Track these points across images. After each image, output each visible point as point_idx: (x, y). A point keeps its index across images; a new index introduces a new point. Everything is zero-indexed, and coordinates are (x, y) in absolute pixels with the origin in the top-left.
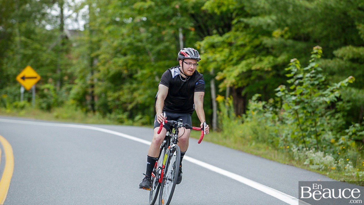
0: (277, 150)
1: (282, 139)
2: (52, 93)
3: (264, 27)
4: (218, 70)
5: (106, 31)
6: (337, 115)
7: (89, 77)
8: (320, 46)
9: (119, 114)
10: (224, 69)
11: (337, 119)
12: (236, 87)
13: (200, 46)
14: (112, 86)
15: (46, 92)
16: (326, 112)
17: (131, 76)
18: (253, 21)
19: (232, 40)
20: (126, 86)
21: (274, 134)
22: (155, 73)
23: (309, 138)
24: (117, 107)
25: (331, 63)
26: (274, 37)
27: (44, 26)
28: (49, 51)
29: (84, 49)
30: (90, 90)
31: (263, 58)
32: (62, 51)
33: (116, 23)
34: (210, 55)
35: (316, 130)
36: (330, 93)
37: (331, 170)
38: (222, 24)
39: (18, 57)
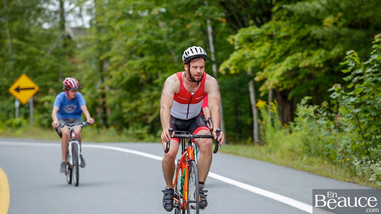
0: (335, 164)
1: (340, 150)
3: (313, 15)
4: (258, 69)
5: (117, 27)
7: (99, 84)
9: (137, 128)
10: (265, 67)
12: (281, 89)
13: (233, 40)
14: (128, 94)
15: (46, 105)
17: (150, 81)
18: (299, 7)
19: (272, 30)
20: (145, 94)
21: (330, 146)
23: (374, 148)
24: (135, 120)
26: (325, 26)
27: (40, 24)
28: (48, 55)
29: (91, 51)
30: (100, 101)
31: (312, 52)
32: (64, 54)
33: (129, 16)
34: (246, 51)
38: (260, 12)
39: (10, 64)
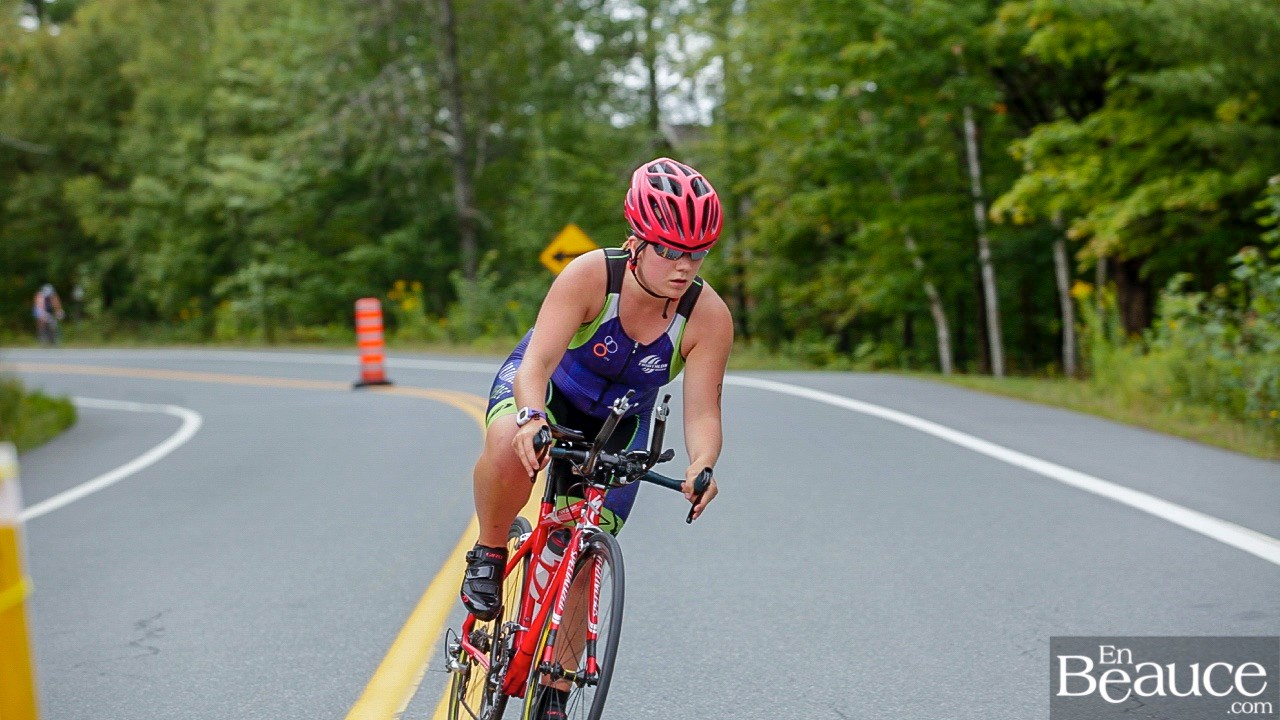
0: (1243, 420)
1: (1253, 391)
3: (1195, 97)
4: (1072, 213)
5: (771, 122)
7: (730, 245)
9: (812, 341)
10: (1090, 209)
12: (1123, 258)
13: (1022, 150)
14: (792, 267)
17: (840, 240)
18: (1164, 81)
19: (1106, 131)
20: (829, 268)
21: (1231, 380)
22: (904, 228)
24: (806, 323)
26: (1221, 120)
27: (607, 118)
30: (733, 282)
31: (1194, 177)
33: (796, 100)
34: (1049, 175)
38: (1079, 90)
39: (543, 203)
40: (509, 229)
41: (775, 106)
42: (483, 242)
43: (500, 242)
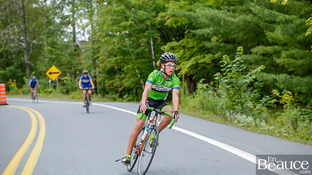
0: (217, 114)
1: (219, 107)
2: (69, 82)
3: (206, 36)
6: (255, 91)
7: (93, 71)
8: (242, 47)
9: (113, 94)
10: (181, 63)
11: (255, 93)
12: (189, 75)
13: (164, 48)
14: (108, 76)
15: (65, 81)
16: (248, 89)
17: (120, 70)
18: (199, 32)
19: (185, 44)
20: (117, 76)
21: (214, 104)
22: (135, 67)
23: (237, 106)
24: (112, 90)
25: (250, 57)
26: (212, 41)
27: (63, 39)
28: (66, 55)
29: (89, 53)
31: (205, 55)
32: (75, 55)
33: (110, 35)
35: (241, 101)
36: (249, 77)
37: (252, 126)
38: (178, 34)
39: (47, 60)
40: (38, 66)
41: (104, 37)
42: (32, 69)
43: (36, 70)
